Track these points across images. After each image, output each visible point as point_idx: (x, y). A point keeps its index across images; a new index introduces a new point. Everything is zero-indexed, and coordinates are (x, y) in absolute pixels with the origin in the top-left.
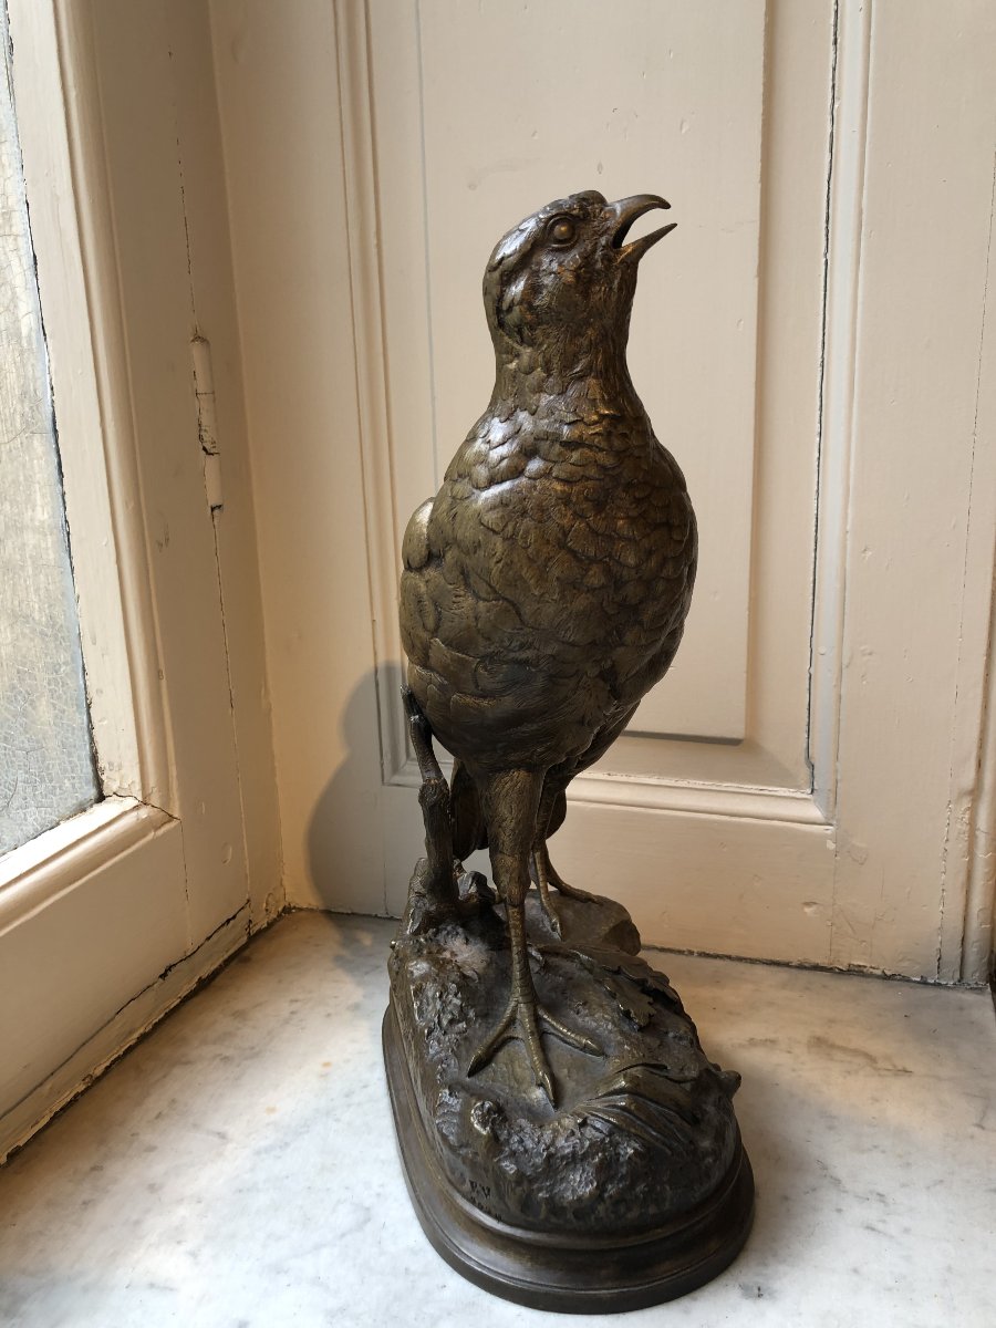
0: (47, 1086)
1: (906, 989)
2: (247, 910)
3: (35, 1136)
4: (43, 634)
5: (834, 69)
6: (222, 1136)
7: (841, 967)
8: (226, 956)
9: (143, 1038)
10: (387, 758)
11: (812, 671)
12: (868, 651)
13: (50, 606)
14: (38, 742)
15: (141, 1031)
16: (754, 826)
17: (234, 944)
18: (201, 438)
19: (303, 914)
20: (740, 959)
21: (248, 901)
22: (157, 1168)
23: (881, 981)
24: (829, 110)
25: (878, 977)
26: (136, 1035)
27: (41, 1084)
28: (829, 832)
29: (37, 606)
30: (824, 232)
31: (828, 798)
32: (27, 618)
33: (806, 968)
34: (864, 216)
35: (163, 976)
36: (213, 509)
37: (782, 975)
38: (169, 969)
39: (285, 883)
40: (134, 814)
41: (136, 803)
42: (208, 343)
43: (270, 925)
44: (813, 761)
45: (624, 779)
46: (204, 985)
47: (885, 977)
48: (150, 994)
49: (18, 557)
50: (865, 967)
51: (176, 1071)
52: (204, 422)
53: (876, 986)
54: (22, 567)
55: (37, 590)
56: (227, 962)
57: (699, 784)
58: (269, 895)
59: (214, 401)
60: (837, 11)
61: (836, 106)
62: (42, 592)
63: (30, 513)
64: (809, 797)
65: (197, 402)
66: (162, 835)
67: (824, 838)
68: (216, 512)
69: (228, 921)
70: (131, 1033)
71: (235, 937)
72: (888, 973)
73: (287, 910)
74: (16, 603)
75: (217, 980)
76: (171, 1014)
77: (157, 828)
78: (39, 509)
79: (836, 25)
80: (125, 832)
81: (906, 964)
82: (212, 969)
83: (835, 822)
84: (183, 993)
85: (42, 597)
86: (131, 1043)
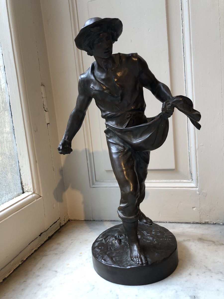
0: (12, 262)
1: (220, 226)
2: (59, 220)
3: (9, 275)
4: (9, 158)
5: (182, 15)
6: (56, 271)
7: (203, 223)
8: (55, 231)
9: (35, 251)
10: (91, 181)
11: (189, 151)
12: (202, 145)
13: (10, 151)
14: (8, 183)
15: (35, 249)
16: (180, 189)
17: (57, 228)
18: (44, 108)
19: (73, 221)
20: (179, 223)
21: (60, 218)
22: (40, 280)
23: (213, 225)
24: (181, 24)
25: (212, 224)
26: (34, 250)
27: (10, 262)
28: (197, 189)
29: (7, 151)
30: (183, 51)
31: (196, 181)
32: (5, 154)
33: (194, 223)
34: (192, 46)
35: (40, 235)
36: (47, 124)
37: (189, 225)
38: (41, 233)
39: (68, 214)
40: (32, 195)
41: (32, 193)
42: (45, 86)
43: (65, 224)
44: (191, 173)
46: (50, 238)
47: (214, 224)
48: (37, 240)
49: (2, 140)
50: (209, 222)
51: (44, 258)
52: (45, 104)
53: (212, 226)
54: (3, 142)
55: (7, 147)
56: (55, 233)
57: (165, 181)
58: (65, 217)
59: (47, 99)
60: (181, 3)
61: (183, 23)
62: (8, 147)
63: (5, 129)
64: (191, 181)
65: (43, 100)
66: (39, 200)
67: (196, 191)
68: (48, 125)
69: (55, 223)
70: (32, 250)
71: (57, 226)
72: (215, 223)
73: (69, 220)
74: (2, 151)
75: (53, 237)
76: (42, 245)
77: (37, 199)
78: (7, 128)
79: (181, 6)
80: (30, 199)
81: (218, 220)
82: (52, 234)
83: (198, 187)
84: (45, 240)
85: (8, 149)
86: (33, 252)
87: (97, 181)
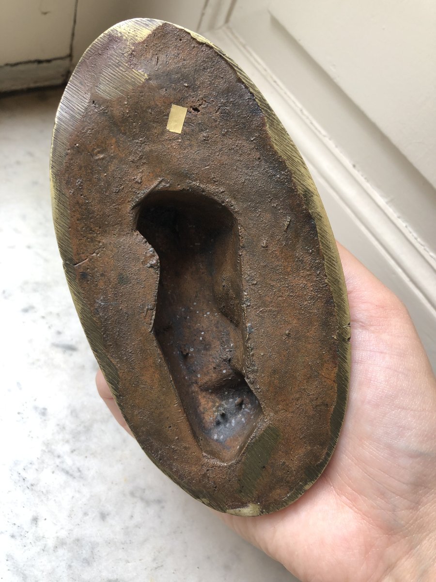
21: (70, 56)
87: (228, 28)
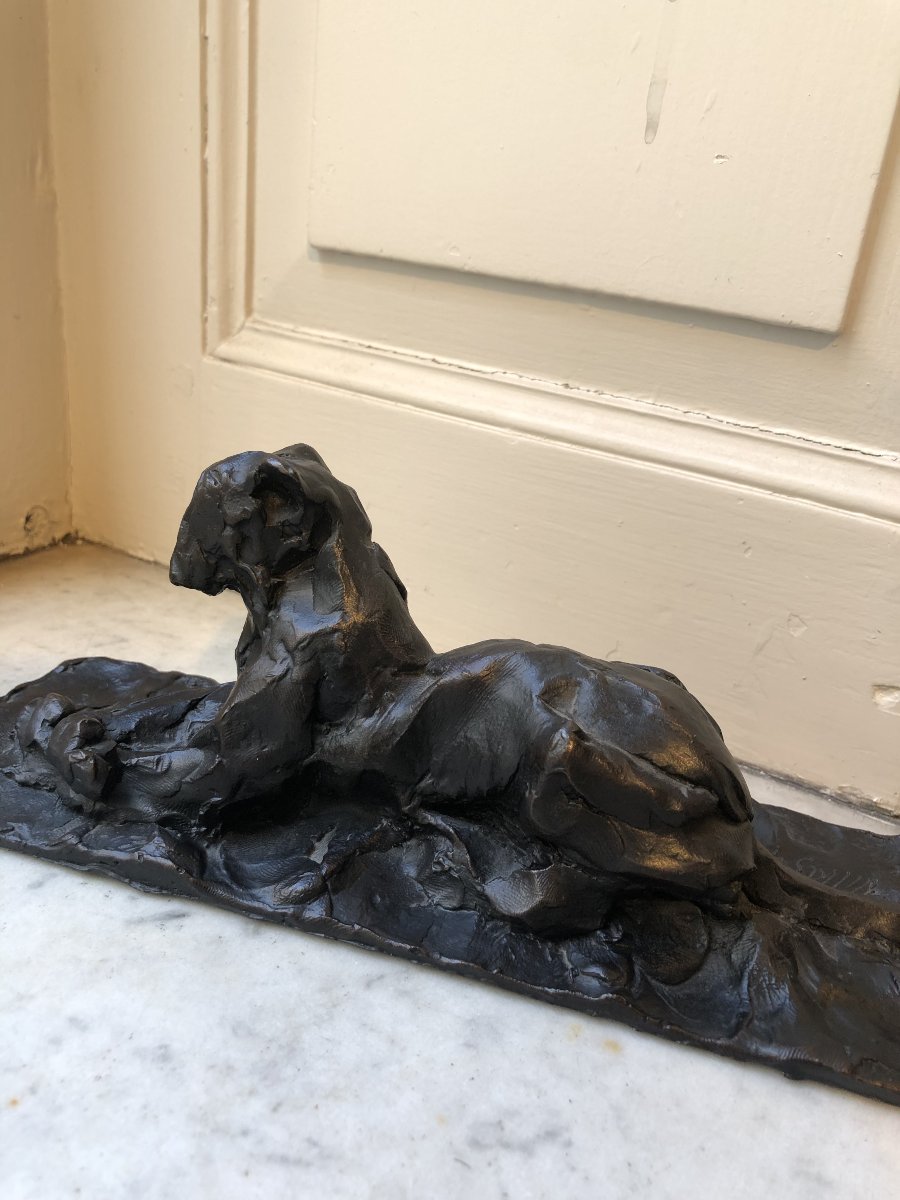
10: (213, 309)
16: (817, 516)
39: (71, 499)
45: (592, 396)
58: (35, 508)
73: (69, 539)
